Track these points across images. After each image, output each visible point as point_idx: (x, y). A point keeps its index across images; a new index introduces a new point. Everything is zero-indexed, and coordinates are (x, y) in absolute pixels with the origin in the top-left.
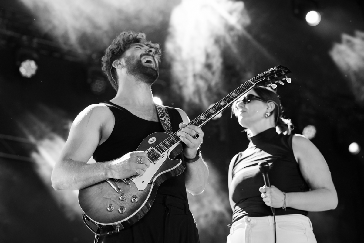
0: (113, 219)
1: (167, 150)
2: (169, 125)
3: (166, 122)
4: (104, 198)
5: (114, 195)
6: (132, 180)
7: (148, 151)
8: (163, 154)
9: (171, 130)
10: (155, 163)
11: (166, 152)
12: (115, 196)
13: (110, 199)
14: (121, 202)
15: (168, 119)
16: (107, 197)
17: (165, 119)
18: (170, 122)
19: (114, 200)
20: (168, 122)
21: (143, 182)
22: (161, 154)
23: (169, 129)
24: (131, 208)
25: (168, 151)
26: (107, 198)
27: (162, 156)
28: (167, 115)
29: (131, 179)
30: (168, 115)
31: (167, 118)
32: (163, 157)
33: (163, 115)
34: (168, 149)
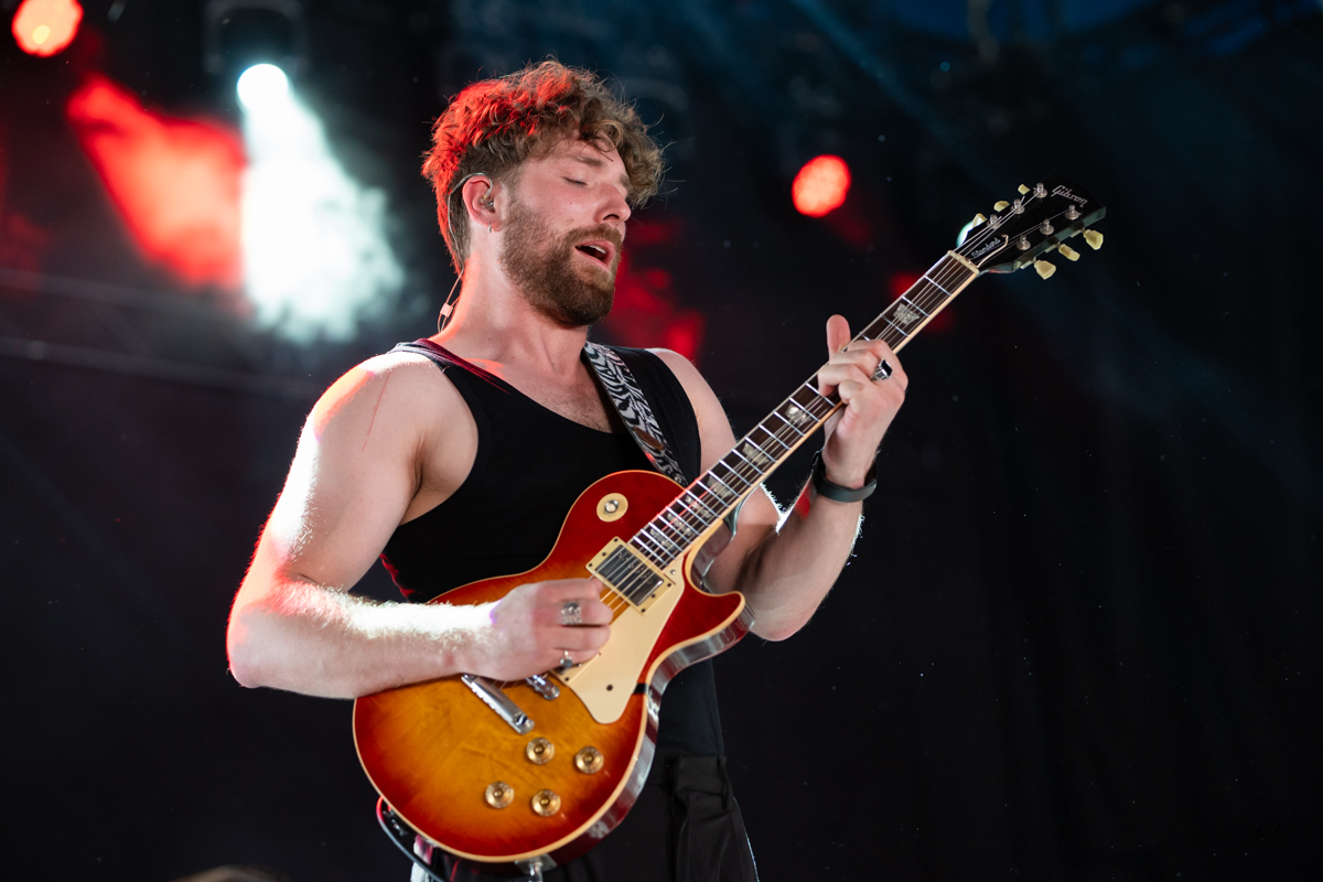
0: (514, 839)
1: (679, 552)
2: (655, 433)
3: (642, 427)
4: (464, 750)
5: (505, 739)
6: (567, 679)
7: (604, 554)
8: (666, 571)
9: (667, 453)
10: (643, 611)
11: (677, 564)
12: (506, 745)
13: (491, 758)
14: (536, 770)
15: (646, 411)
16: (474, 749)
17: (637, 413)
18: (654, 423)
19: (507, 762)
20: (648, 421)
21: (610, 688)
22: (662, 569)
23: (663, 453)
24: (579, 793)
25: (686, 557)
26: (476, 753)
27: (667, 581)
28: (636, 394)
29: (562, 678)
30: (638, 393)
31: (639, 407)
32: (669, 585)
33: (624, 397)
34: (683, 548)
